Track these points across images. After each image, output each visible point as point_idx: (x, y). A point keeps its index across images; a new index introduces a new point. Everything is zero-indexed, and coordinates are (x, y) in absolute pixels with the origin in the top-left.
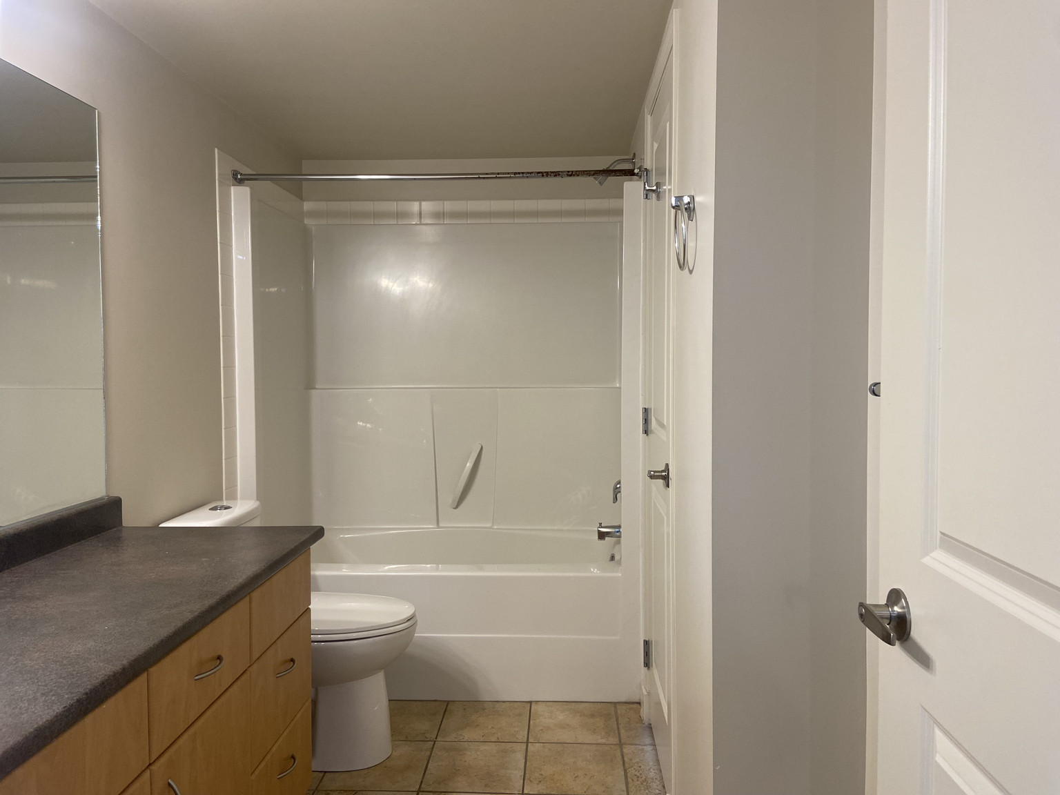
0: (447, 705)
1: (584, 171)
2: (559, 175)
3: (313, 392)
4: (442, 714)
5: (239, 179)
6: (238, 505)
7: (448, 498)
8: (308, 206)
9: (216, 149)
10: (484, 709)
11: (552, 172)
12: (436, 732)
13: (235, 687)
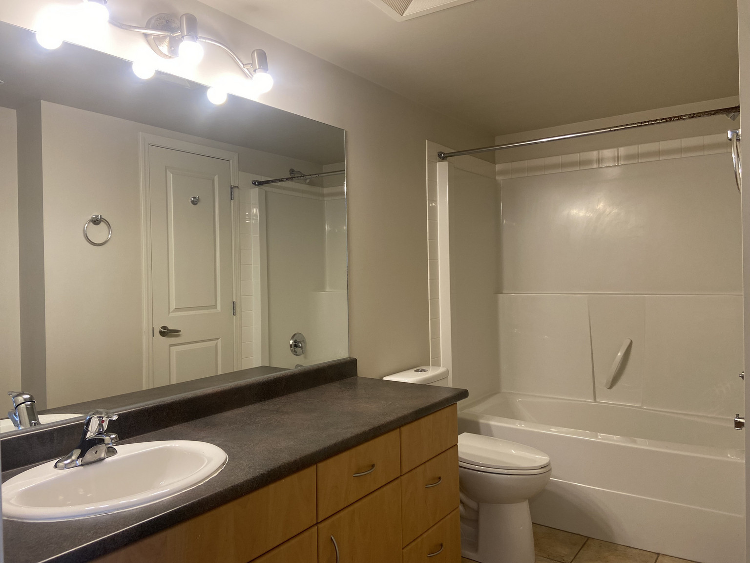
0: (588, 539)
1: (705, 112)
2: (682, 118)
3: (500, 295)
4: (581, 546)
5: (442, 157)
6: (431, 370)
7: (603, 379)
8: (498, 167)
9: (427, 141)
10: (616, 550)
11: (675, 117)
12: (572, 558)
13: (388, 487)
